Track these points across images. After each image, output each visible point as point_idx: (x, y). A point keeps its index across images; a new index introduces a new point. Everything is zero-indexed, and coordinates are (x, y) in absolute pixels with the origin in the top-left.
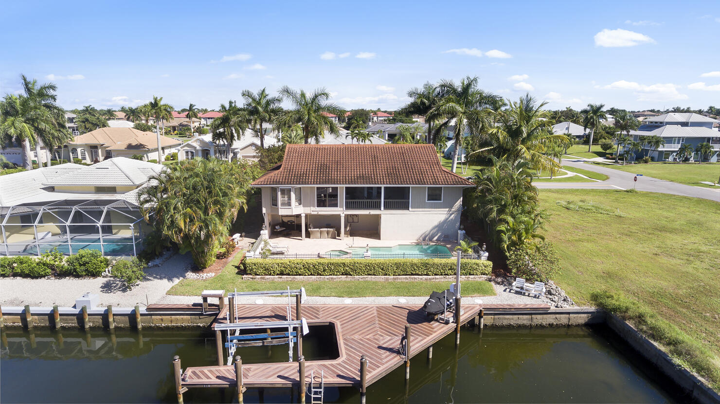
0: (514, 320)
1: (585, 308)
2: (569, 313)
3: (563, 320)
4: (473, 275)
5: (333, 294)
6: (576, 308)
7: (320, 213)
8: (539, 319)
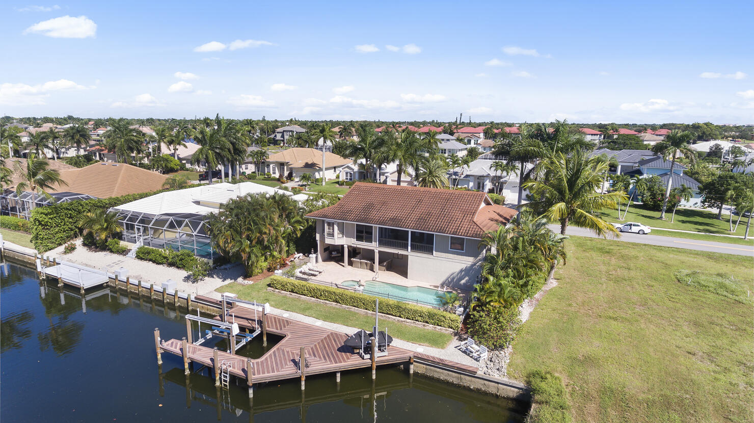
0: (443, 375)
1: (515, 382)
2: (498, 383)
3: (492, 388)
4: (441, 326)
5: (314, 315)
6: (505, 380)
7: (358, 246)
8: (467, 381)
